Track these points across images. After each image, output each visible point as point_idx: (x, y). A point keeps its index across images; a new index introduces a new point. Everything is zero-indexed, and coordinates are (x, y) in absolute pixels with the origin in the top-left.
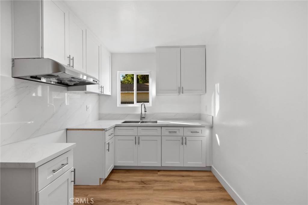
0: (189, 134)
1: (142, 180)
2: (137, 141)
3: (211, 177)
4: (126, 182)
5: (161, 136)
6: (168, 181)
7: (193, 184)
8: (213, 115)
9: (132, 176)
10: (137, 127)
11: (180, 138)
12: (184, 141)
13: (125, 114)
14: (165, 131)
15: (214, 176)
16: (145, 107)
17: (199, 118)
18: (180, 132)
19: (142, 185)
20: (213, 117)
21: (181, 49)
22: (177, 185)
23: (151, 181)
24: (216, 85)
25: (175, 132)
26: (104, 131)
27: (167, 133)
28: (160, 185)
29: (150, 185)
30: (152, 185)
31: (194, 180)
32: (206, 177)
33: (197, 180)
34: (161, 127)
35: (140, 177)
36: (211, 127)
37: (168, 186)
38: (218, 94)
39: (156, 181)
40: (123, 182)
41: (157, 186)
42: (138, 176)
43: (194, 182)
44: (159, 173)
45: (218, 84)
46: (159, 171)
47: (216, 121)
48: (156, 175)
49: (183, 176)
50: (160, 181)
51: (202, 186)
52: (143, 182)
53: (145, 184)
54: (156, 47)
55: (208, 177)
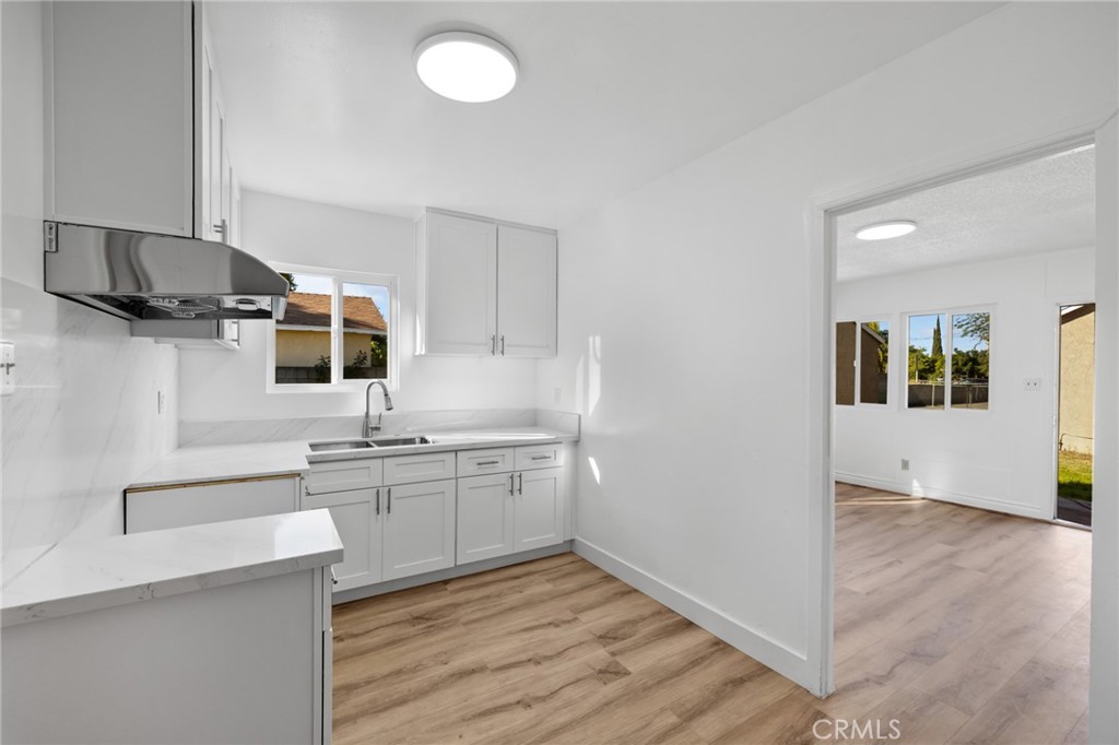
0: (528, 463)
1: (415, 615)
2: (383, 502)
3: (577, 564)
4: (367, 632)
5: (457, 478)
6: (488, 597)
7: (548, 587)
8: (579, 411)
9: (375, 614)
10: (383, 457)
11: (504, 479)
12: (515, 485)
13: (303, 420)
14: (467, 463)
15: (583, 559)
16: (386, 395)
17: (533, 420)
18: (507, 463)
19: (424, 625)
20: (580, 417)
21: (500, 228)
22: (513, 599)
23: (440, 609)
24: (591, 339)
25: (493, 463)
26: (298, 479)
27: (472, 469)
28: (474, 609)
29: (445, 619)
30: (453, 617)
31: (546, 577)
32: (568, 566)
33: (552, 576)
34: (456, 451)
35: (402, 611)
36: (576, 443)
37: (495, 606)
38: (597, 359)
39: (456, 606)
40: (356, 636)
41: (465, 614)
42: (395, 609)
43: (547, 581)
44: (450, 587)
45: (598, 339)
46: (446, 582)
47: (590, 426)
48: (443, 593)
49: (517, 578)
50: (468, 603)
51: (570, 584)
52: (419, 619)
53: (428, 619)
54: (427, 207)
55: (572, 565)
